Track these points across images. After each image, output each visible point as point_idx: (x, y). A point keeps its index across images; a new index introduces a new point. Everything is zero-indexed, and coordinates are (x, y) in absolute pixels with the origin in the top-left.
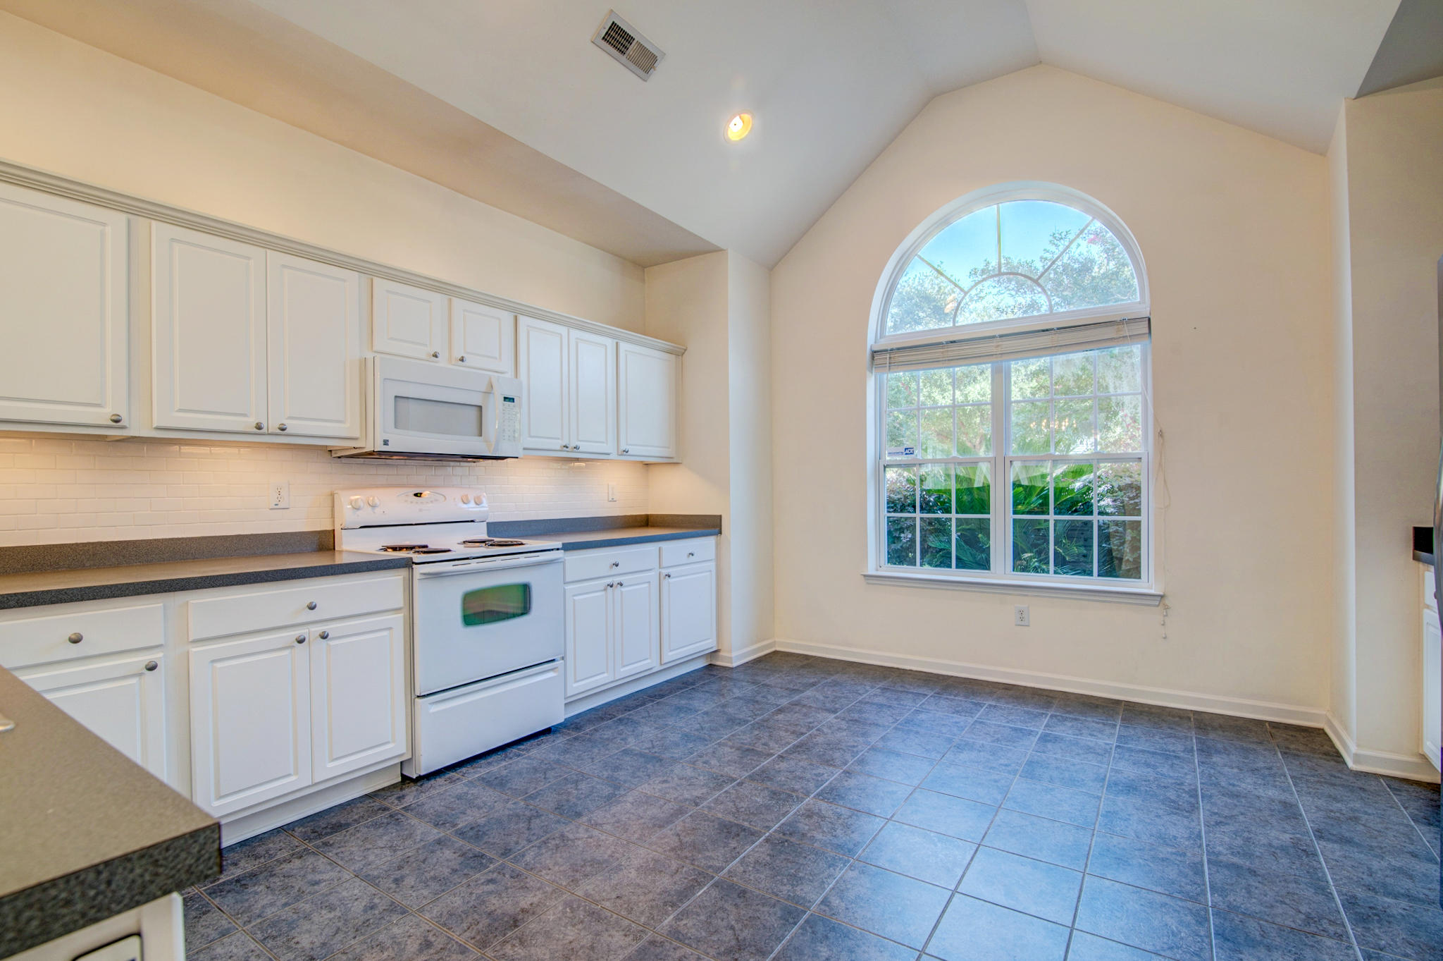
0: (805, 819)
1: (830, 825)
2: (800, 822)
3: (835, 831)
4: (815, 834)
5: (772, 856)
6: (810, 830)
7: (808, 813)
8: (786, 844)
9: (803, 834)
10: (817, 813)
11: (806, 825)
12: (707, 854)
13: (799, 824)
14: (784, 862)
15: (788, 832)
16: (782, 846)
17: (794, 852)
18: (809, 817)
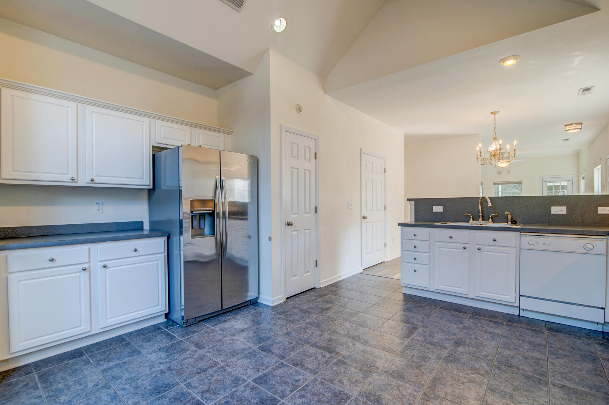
0: (359, 380)
1: (347, 375)
2: (362, 377)
3: (345, 371)
4: (355, 371)
5: (375, 361)
6: (357, 373)
7: (357, 384)
8: (369, 366)
9: (361, 371)
10: (352, 383)
11: (359, 376)
12: (403, 363)
13: (363, 376)
14: (369, 358)
15: (368, 372)
16: (370, 365)
17: (365, 362)
18: (357, 381)
